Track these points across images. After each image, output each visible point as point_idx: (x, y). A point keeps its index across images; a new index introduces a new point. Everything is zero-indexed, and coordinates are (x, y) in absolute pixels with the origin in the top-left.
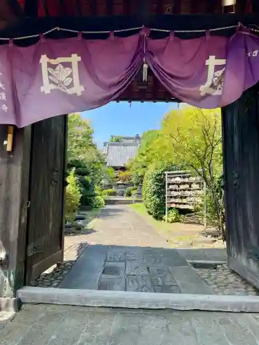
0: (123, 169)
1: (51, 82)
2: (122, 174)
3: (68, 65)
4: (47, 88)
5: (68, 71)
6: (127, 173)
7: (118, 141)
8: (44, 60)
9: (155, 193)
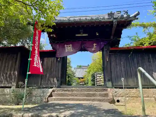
0: (82, 78)
1: (67, 50)
2: (82, 80)
3: (70, 46)
4: (67, 51)
5: (70, 47)
6: (83, 79)
7: (80, 67)
8: (66, 46)
9: (92, 80)
